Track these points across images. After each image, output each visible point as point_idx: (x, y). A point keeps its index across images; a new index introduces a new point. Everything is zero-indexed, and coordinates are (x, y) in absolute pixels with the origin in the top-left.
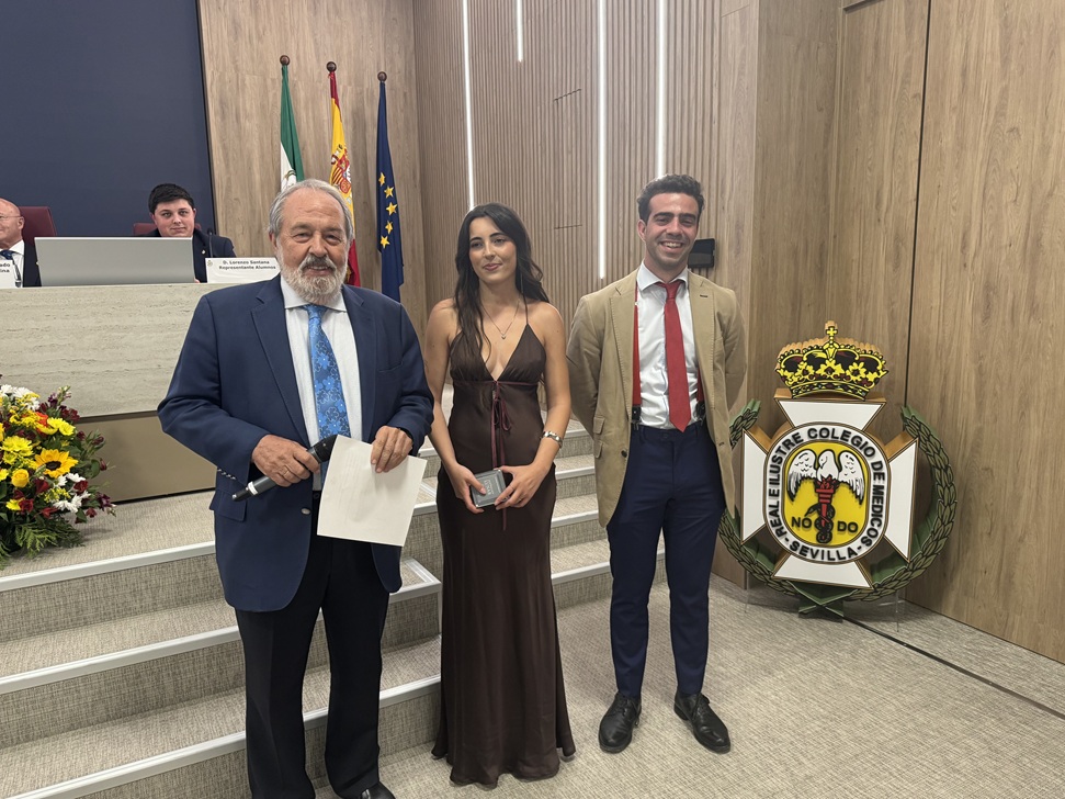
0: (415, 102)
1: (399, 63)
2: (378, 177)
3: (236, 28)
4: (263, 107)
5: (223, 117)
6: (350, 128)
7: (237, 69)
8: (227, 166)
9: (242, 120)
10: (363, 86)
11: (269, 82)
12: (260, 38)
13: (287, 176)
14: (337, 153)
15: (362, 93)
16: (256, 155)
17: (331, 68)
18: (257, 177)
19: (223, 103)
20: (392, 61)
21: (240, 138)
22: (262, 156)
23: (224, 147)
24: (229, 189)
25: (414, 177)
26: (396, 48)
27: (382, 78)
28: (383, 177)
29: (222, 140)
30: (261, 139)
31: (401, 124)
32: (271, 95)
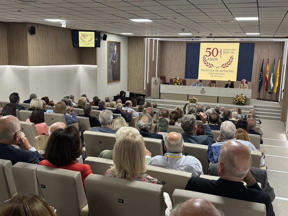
14: (267, 70)
17: (268, 60)
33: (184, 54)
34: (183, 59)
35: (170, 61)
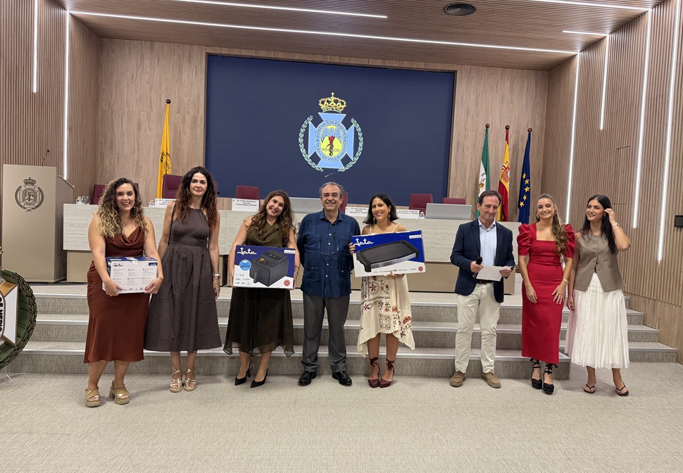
0: (543, 140)
1: (538, 122)
2: (523, 174)
3: (468, 112)
4: (474, 144)
5: (457, 150)
6: (511, 152)
7: (466, 129)
8: (456, 170)
9: (465, 150)
10: (519, 134)
11: (478, 134)
12: (477, 116)
13: (483, 175)
14: (505, 165)
15: (518, 137)
16: (469, 165)
17: (507, 128)
18: (468, 174)
19: (458, 144)
20: (534, 122)
21: (463, 158)
22: (471, 166)
23: (456, 162)
24: (455, 179)
25: (539, 174)
26: (537, 117)
27: (530, 131)
28: (525, 175)
29: (456, 159)
30: (471, 159)
31: (536, 150)
32: (478, 139)
33: (198, 97)
34: (195, 119)
35: (139, 124)
